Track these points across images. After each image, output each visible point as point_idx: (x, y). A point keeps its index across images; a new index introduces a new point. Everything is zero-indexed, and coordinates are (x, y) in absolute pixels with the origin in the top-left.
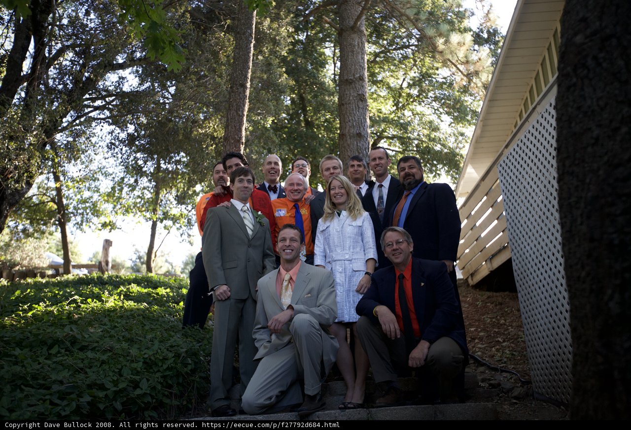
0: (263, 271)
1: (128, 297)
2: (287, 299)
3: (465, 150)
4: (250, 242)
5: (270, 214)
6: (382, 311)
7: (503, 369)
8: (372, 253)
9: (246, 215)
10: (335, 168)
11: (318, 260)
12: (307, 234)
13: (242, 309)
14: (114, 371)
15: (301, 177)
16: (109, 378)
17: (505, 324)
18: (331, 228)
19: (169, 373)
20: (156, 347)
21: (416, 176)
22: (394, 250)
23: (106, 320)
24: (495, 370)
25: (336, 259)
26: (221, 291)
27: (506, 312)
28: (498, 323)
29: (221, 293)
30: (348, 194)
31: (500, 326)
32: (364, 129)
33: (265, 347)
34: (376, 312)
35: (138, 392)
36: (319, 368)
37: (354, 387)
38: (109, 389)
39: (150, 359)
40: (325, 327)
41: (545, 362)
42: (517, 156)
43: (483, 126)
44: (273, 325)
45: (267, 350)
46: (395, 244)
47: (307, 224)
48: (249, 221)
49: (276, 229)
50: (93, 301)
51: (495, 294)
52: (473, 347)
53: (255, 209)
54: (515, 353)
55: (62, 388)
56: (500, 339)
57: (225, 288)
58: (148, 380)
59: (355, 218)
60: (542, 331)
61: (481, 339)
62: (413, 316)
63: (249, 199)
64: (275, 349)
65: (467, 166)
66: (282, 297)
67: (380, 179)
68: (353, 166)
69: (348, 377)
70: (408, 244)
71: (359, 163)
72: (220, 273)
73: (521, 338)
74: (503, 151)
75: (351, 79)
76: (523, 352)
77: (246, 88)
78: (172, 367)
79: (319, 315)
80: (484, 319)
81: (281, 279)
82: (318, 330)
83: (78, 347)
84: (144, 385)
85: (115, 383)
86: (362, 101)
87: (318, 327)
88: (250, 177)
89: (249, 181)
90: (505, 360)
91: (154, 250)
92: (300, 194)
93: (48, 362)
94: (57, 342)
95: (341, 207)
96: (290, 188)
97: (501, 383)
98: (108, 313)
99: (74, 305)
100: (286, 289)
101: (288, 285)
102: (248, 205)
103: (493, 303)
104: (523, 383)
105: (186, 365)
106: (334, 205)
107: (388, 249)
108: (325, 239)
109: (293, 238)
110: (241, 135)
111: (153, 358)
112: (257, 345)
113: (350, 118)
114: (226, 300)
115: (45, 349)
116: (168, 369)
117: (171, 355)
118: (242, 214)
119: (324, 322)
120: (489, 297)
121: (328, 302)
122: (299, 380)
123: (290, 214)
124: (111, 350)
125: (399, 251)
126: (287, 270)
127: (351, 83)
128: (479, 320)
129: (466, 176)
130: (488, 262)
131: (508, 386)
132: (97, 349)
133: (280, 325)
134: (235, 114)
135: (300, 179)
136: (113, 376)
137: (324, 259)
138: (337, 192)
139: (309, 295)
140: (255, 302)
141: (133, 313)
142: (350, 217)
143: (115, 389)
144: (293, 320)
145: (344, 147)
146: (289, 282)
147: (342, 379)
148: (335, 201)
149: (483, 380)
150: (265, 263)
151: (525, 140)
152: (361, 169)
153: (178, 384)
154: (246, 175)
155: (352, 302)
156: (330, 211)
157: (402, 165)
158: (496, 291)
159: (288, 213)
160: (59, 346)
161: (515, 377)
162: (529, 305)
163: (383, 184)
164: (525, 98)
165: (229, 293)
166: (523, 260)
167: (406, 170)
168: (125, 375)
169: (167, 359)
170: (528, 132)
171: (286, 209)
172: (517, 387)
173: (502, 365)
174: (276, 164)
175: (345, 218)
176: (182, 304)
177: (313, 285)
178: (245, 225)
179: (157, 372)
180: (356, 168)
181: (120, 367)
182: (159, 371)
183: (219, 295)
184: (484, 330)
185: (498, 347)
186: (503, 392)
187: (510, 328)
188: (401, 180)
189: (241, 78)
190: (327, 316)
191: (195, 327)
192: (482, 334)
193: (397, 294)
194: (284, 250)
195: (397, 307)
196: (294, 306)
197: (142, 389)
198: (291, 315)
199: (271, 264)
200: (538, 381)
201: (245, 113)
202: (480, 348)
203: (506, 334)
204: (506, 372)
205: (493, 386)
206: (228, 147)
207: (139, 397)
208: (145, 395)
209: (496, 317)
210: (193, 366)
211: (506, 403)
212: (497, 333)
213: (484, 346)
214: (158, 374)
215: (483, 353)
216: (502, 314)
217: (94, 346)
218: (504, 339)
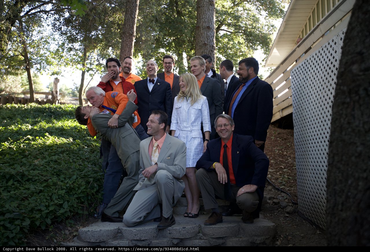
2: (155, 158)
3: (273, 37)
6: (219, 166)
7: (282, 190)
14: (46, 199)
16: (43, 204)
17: (286, 155)
19: (82, 195)
24: (278, 190)
27: (288, 146)
28: (282, 154)
31: (283, 156)
32: (212, 24)
35: (62, 211)
38: (43, 211)
39: (70, 187)
41: (307, 198)
43: (286, 25)
44: (146, 173)
45: (141, 186)
46: (223, 126)
50: (39, 138)
51: (282, 130)
54: (290, 177)
55: (12, 216)
56: (282, 167)
58: (68, 201)
60: (307, 180)
61: (271, 165)
64: (146, 186)
65: (273, 49)
70: (232, 126)
73: (295, 166)
78: (84, 192)
80: (274, 150)
81: (152, 145)
83: (26, 179)
84: (66, 206)
85: (47, 207)
86: (212, 5)
90: (284, 183)
94: (12, 176)
97: (280, 202)
98: (48, 148)
99: (28, 142)
100: (155, 152)
103: (280, 138)
104: (293, 203)
105: (93, 188)
107: (219, 129)
110: (133, 31)
111: (72, 186)
113: (204, 16)
115: (5, 181)
116: (82, 192)
117: (83, 183)
120: (279, 134)
124: (46, 181)
125: (226, 130)
126: (157, 140)
128: (271, 151)
129: (272, 54)
130: (280, 112)
131: (284, 204)
132: (37, 181)
133: (149, 175)
134: (130, 17)
136: (46, 202)
139: (169, 158)
143: (47, 211)
145: (199, 35)
146: (157, 148)
149: (270, 198)
151: (310, 61)
153: (88, 200)
160: (13, 180)
161: (288, 198)
164: (313, 8)
168: (54, 199)
169: (81, 186)
170: (312, 56)
172: (289, 206)
173: (282, 187)
174: (152, 65)
179: (75, 194)
181: (50, 194)
182: (76, 193)
185: (281, 172)
186: (281, 208)
187: (289, 158)
193: (221, 157)
197: (64, 208)
198: (157, 169)
200: (302, 206)
201: (136, 16)
203: (286, 163)
204: (284, 192)
205: (275, 203)
206: (125, 38)
207: (62, 214)
208: (66, 212)
209: (282, 149)
210: (98, 188)
211: (282, 215)
212: (281, 161)
213: (273, 171)
214: (76, 196)
215: (272, 176)
216: (285, 147)
217: (36, 179)
218: (285, 166)
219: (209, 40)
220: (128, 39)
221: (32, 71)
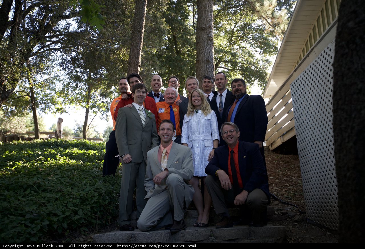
0: (150, 147)
1: (71, 156)
2: (164, 164)
4: (143, 129)
5: (155, 111)
6: (221, 173)
7: (289, 203)
8: (216, 136)
9: (141, 113)
10: (194, 84)
11: (184, 140)
12: (177, 123)
13: (139, 168)
14: (62, 205)
15: (174, 89)
16: (60, 209)
17: (290, 175)
18: (192, 121)
19: (95, 205)
20: (87, 189)
21: (242, 91)
22: (228, 136)
23: (58, 172)
24: (285, 203)
25: (195, 139)
26: (126, 158)
27: (291, 167)
28: (286, 174)
29: (126, 159)
30: (202, 100)
31: (287, 176)
32: (211, 57)
33: (151, 192)
34: (217, 174)
35: (77, 217)
36: (183, 205)
37: (203, 214)
38: (60, 216)
39: (84, 197)
40: (186, 181)
41: (315, 202)
42: (302, 81)
43: (281, 57)
44: (156, 180)
45: (152, 193)
46: (229, 132)
47: (177, 118)
48: (143, 116)
49: (159, 120)
50: (51, 159)
51: (284, 155)
52: (272, 189)
53: (146, 108)
54: (296, 193)
55: (32, 216)
56: (287, 184)
57: (128, 156)
58: (83, 210)
59: (206, 114)
60: (313, 184)
61: (276, 184)
62: (239, 175)
63: (143, 103)
64: (157, 193)
65: (271, 80)
66: (162, 163)
67: (221, 91)
68: (205, 82)
69: (200, 208)
70: (237, 132)
71: (209, 81)
72: (126, 147)
73: (300, 184)
74: (293, 73)
75: (204, 28)
76: (300, 193)
77: (142, 33)
78: (97, 202)
79: (183, 174)
80: (278, 171)
81: (161, 152)
82: (182, 183)
83: (42, 189)
84: (80, 213)
85: (64, 212)
86: (210, 40)
87: (182, 181)
88: (144, 90)
89: (143, 92)
90: (290, 197)
91: (88, 124)
92: (173, 100)
93: (24, 199)
94: (29, 186)
95: (198, 108)
96: (168, 96)
97: (288, 212)
98: (60, 167)
99: (40, 162)
100: (164, 158)
101: (165, 156)
102: (143, 106)
103: (283, 162)
104: (301, 213)
105: (105, 200)
106: (194, 106)
107: (225, 135)
108: (188, 127)
109: (168, 128)
110: (139, 61)
111: (85, 196)
112: (146, 190)
113: (203, 51)
114: (129, 163)
115: (22, 191)
116: (95, 202)
117: (96, 194)
118: (139, 112)
119: (186, 178)
120: (281, 158)
121: (189, 166)
122: (171, 211)
123: (167, 111)
124: (61, 191)
125: (232, 136)
126: (165, 147)
127: (204, 30)
128: (275, 172)
129: (270, 86)
130: (281, 137)
131: (292, 214)
132: (53, 191)
133: (160, 180)
134: (135, 48)
135: (173, 91)
136: (63, 208)
137: (187, 139)
138: (196, 99)
139: (178, 162)
140: (146, 164)
141: (74, 167)
142: (203, 114)
143: (64, 216)
144: (168, 177)
145: (199, 68)
146: (166, 154)
147: (195, 208)
148: (195, 104)
149: (278, 210)
150: (152, 141)
151: (308, 72)
152: (210, 84)
153: (100, 211)
154: (142, 89)
155: (204, 165)
156: (191, 110)
157: (234, 84)
158: (286, 154)
159: (166, 110)
160: (30, 189)
161: (296, 209)
162: (306, 169)
163: (222, 94)
164: (306, 41)
165: (131, 159)
166: (304, 142)
167: (237, 87)
168: (69, 207)
169: (94, 197)
170: (310, 66)
171: (165, 108)
172: (297, 215)
173: (288, 201)
174: (159, 80)
175: (200, 114)
176: (103, 161)
177: (181, 156)
178: (140, 119)
179: (88, 204)
180: (207, 83)
181: (66, 202)
182: (89, 204)
183: (125, 160)
184: (278, 178)
185: (286, 189)
186: (289, 218)
187: (293, 177)
188: (233, 93)
189: (139, 27)
190: (188, 175)
191: (111, 176)
192: (277, 181)
193: (229, 162)
194: (163, 136)
195: (229, 170)
196: (169, 169)
197: (79, 215)
198: (167, 174)
199: (155, 141)
200: (310, 213)
201: (141, 48)
202: (276, 190)
203: (291, 181)
204: (291, 205)
205: (283, 214)
206: (131, 68)
207: (77, 220)
208: (81, 218)
209: (286, 170)
210: (109, 201)
211: (291, 224)
212: (286, 180)
213: (278, 188)
214: (89, 206)
215: (277, 192)
216: (289, 169)
217: (51, 189)
218: (290, 184)
219: (209, 73)
220: (134, 69)
221: (38, 110)
